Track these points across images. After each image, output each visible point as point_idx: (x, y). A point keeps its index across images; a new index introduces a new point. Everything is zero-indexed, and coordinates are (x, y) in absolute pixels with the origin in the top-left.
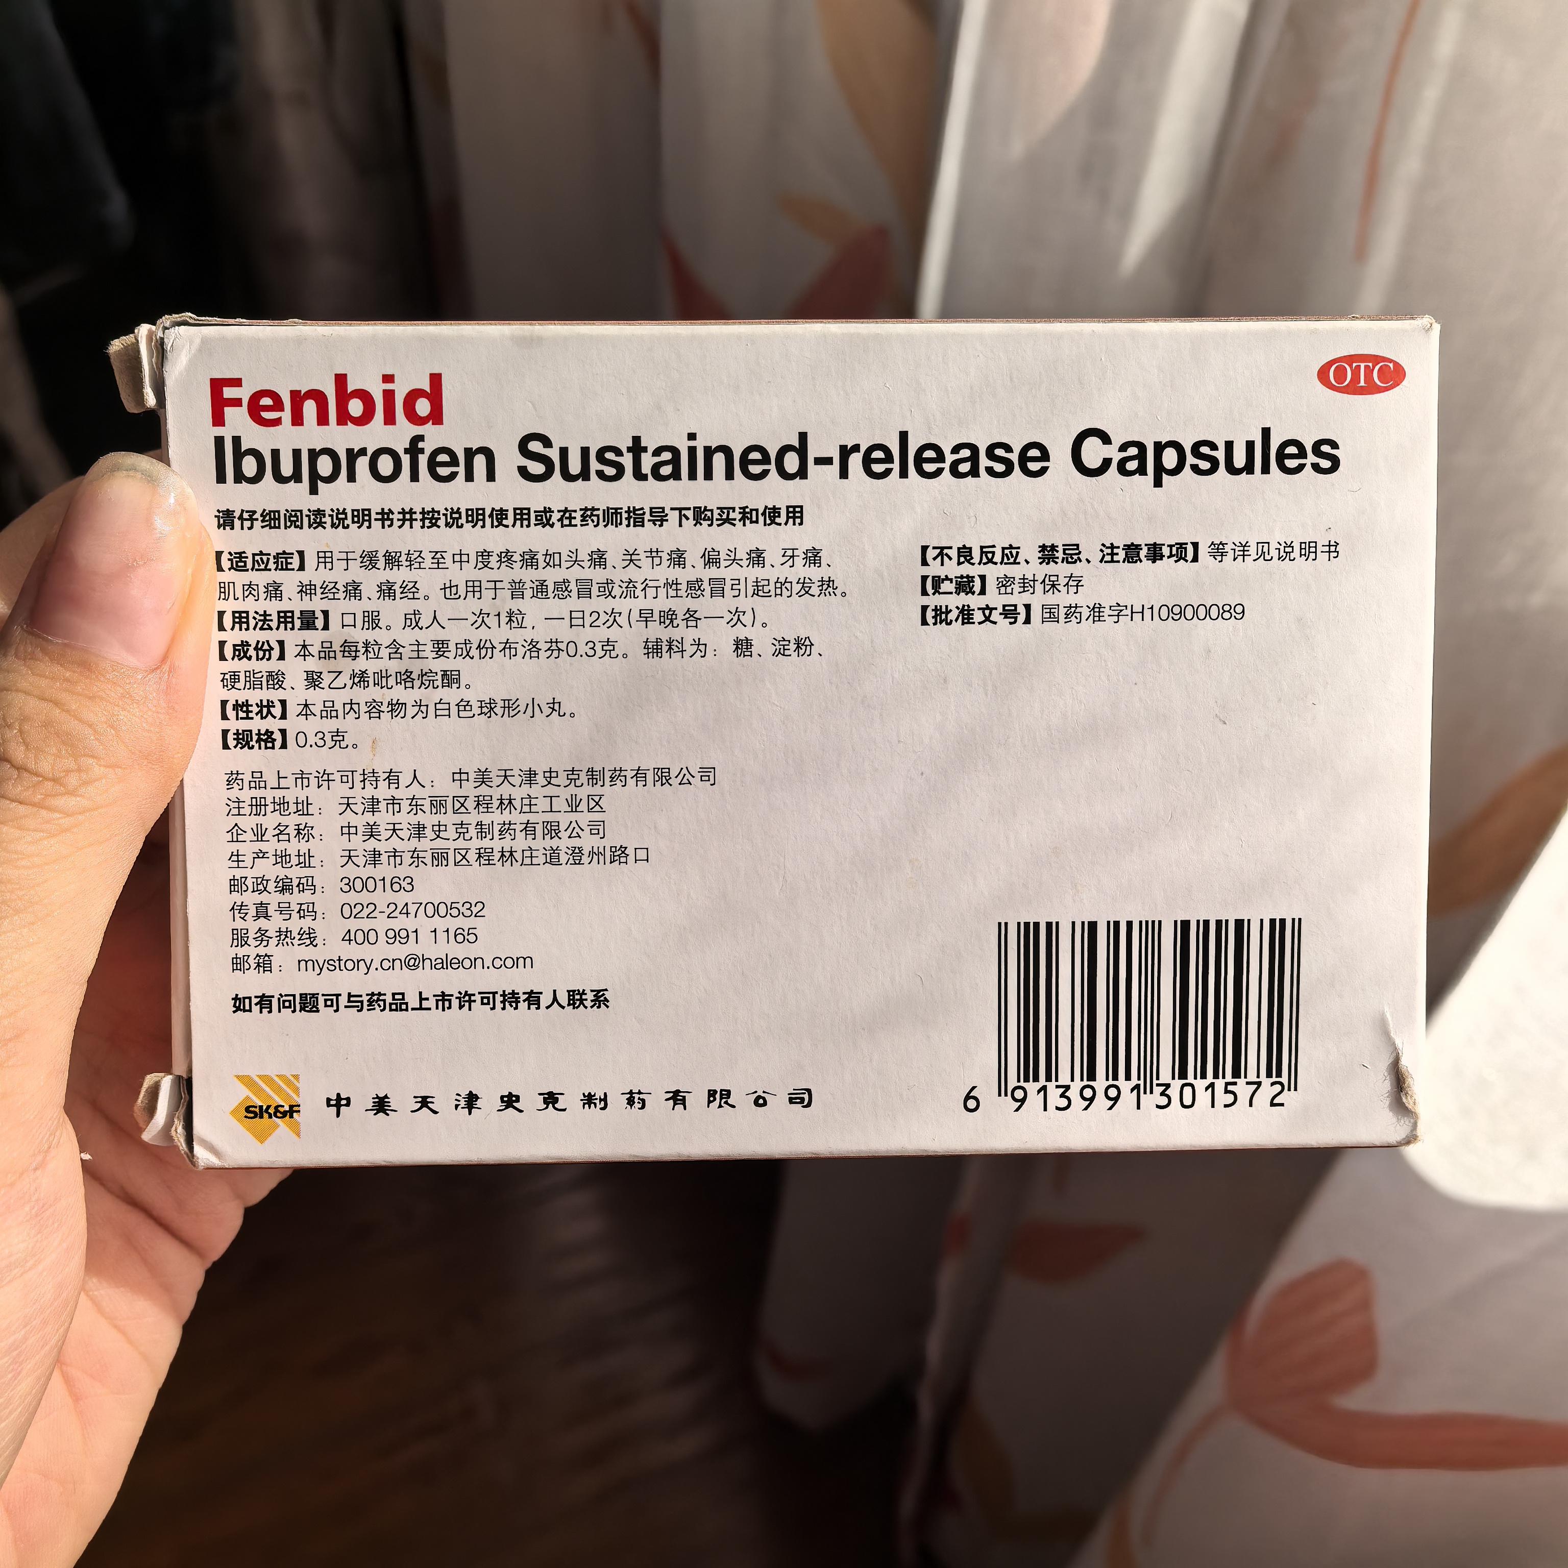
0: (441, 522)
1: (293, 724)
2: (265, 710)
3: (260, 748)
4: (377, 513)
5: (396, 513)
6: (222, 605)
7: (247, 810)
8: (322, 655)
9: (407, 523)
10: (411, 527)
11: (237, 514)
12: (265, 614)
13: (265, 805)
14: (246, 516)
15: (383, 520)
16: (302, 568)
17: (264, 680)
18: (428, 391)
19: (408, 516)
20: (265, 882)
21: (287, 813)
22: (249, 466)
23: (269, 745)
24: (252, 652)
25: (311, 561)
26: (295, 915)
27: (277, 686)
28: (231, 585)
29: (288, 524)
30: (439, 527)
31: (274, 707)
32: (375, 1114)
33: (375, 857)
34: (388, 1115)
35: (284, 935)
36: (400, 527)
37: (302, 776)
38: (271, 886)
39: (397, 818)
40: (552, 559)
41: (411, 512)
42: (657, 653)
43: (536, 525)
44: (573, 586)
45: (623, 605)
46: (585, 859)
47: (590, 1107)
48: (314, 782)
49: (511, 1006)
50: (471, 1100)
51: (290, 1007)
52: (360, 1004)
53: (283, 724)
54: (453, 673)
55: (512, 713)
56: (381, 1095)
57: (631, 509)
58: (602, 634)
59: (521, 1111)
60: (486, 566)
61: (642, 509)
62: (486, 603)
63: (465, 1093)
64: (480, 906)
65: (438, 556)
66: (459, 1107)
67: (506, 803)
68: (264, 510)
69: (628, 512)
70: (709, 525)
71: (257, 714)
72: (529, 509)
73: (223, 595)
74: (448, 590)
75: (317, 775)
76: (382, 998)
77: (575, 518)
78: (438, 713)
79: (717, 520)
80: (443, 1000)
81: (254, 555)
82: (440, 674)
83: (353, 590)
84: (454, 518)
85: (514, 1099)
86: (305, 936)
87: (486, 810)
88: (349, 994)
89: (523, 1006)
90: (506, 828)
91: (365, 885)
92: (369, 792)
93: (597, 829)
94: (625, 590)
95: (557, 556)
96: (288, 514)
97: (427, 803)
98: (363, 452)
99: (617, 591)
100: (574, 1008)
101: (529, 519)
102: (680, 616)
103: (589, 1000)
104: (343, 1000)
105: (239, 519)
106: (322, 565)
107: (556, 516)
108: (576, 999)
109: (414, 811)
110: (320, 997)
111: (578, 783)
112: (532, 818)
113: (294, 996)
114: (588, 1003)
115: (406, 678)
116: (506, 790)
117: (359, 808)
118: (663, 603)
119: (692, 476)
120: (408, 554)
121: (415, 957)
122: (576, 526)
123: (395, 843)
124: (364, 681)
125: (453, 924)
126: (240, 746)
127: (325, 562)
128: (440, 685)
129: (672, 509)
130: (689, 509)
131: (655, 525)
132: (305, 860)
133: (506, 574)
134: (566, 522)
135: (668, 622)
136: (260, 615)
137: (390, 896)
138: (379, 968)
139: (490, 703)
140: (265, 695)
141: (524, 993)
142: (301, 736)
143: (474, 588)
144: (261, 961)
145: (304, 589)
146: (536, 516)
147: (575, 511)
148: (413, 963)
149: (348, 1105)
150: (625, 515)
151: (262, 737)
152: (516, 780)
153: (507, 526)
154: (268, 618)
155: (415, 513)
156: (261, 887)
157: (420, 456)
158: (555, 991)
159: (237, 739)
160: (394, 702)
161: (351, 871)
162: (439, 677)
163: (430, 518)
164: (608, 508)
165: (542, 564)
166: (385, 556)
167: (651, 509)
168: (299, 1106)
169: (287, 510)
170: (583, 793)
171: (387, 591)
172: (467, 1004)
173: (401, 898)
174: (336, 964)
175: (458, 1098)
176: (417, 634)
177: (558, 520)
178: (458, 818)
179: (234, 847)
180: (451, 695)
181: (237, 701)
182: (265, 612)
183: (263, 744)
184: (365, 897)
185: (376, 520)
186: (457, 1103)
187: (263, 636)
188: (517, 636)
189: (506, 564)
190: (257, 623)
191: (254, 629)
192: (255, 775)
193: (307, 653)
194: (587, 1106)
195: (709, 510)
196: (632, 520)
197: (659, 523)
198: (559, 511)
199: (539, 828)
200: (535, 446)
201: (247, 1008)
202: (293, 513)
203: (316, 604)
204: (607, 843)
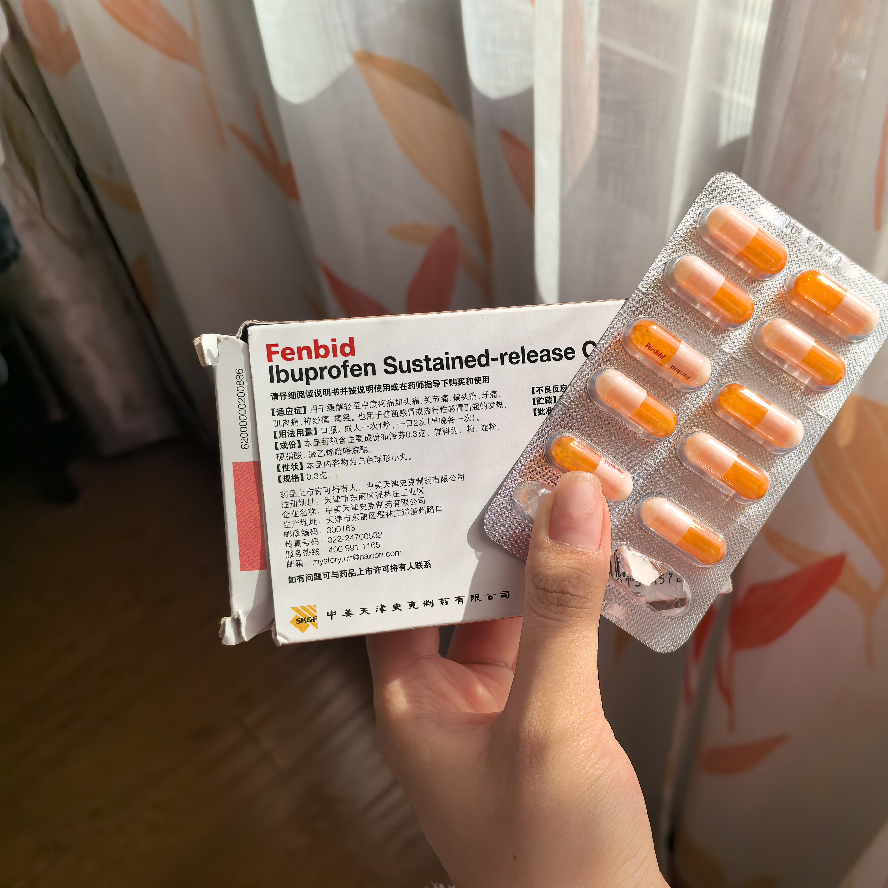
0: (357, 392)
1: (305, 471)
2: (294, 467)
3: (293, 481)
4: (333, 390)
5: (340, 389)
6: (275, 429)
7: (289, 505)
8: (315, 444)
9: (344, 393)
10: (346, 394)
11: (279, 394)
12: (292, 431)
13: (296, 503)
14: (282, 394)
15: (335, 392)
16: (305, 412)
17: (293, 456)
18: (349, 343)
19: (344, 390)
20: (298, 532)
21: (305, 505)
22: (283, 376)
23: (297, 480)
24: (288, 446)
25: (308, 410)
26: (310, 544)
27: (298, 458)
28: (278, 421)
29: (299, 396)
30: (356, 393)
31: (298, 465)
32: (346, 617)
33: (339, 518)
34: (351, 617)
35: (306, 551)
36: (341, 395)
37: (310, 490)
38: (300, 533)
39: (347, 503)
40: (399, 403)
41: (345, 389)
42: (439, 433)
43: (392, 390)
44: (407, 412)
45: (425, 417)
46: (418, 512)
47: (427, 606)
48: (314, 492)
49: (395, 570)
50: (382, 608)
51: (310, 579)
52: (337, 575)
53: (301, 472)
54: (365, 447)
55: (387, 460)
56: (348, 609)
57: (427, 382)
58: (419, 428)
59: (401, 610)
60: (374, 407)
61: (431, 381)
62: (375, 420)
63: (379, 605)
64: (380, 533)
65: (356, 404)
66: (378, 611)
67: (388, 494)
68: (289, 392)
69: (426, 383)
70: (455, 385)
71: (291, 469)
72: (389, 384)
73: (275, 425)
74: (361, 416)
75: (316, 490)
76: (345, 572)
77: (406, 386)
78: (360, 462)
79: (458, 383)
80: (369, 571)
81: (286, 409)
82: (360, 448)
83: (326, 419)
84: (361, 390)
85: (398, 606)
86: (314, 551)
87: (380, 497)
88: (333, 572)
89: (399, 570)
90: (388, 503)
91: (336, 530)
92: (336, 494)
93: (421, 500)
94: (426, 411)
95: (400, 401)
96: (299, 393)
97: (358, 496)
98: (326, 368)
99: (423, 412)
100: (418, 569)
101: (389, 388)
102: (447, 419)
103: (423, 565)
104: (331, 574)
105: (280, 396)
106: (313, 411)
107: (399, 386)
108: (418, 565)
109: (353, 500)
110: (322, 574)
111: (414, 484)
112: (397, 498)
113: (312, 574)
114: (423, 566)
115: (347, 450)
116: (387, 489)
117: (332, 501)
118: (440, 415)
119: (448, 368)
120: (345, 404)
121: (357, 555)
122: (406, 389)
123: (347, 512)
124: (331, 453)
125: (370, 541)
126: (285, 481)
127: (314, 410)
128: (360, 452)
129: (441, 380)
130: (448, 380)
131: (436, 387)
132: (313, 522)
133: (382, 409)
134: (403, 388)
135: (443, 422)
136: (290, 431)
137: (346, 533)
138: (344, 561)
139: (379, 457)
140: (294, 461)
141: (399, 565)
142: (309, 475)
143: (370, 414)
144: (298, 562)
145: (306, 420)
146: (392, 387)
147: (406, 384)
148: (357, 557)
149: (335, 614)
150: (424, 384)
151: (294, 477)
152: (391, 485)
153: (381, 391)
154: (293, 432)
155: (347, 389)
156: (296, 534)
157: (347, 368)
158: (410, 563)
159: (284, 479)
160: (343, 460)
161: (331, 525)
162: (360, 449)
163: (353, 391)
164: (418, 382)
165: (395, 404)
166: (336, 406)
167: (434, 381)
168: (316, 617)
169: (298, 392)
170: (415, 488)
171: (338, 418)
172: (378, 571)
173: (350, 533)
174: (327, 561)
175: (377, 607)
176: (350, 434)
177: (400, 388)
178: (370, 501)
179: (285, 520)
180: (365, 455)
181: (283, 464)
182: (292, 430)
183: (294, 480)
184: (337, 534)
185: (332, 392)
186: (377, 609)
187: (292, 439)
188: (388, 431)
189: (382, 405)
190: (289, 434)
191: (288, 437)
192: (292, 492)
193: (309, 444)
194: (426, 606)
195: (455, 380)
196: (427, 386)
197: (437, 386)
198: (400, 384)
199: (400, 502)
200: (390, 361)
201: (294, 581)
202: (301, 392)
203: (312, 426)
204: (426, 505)
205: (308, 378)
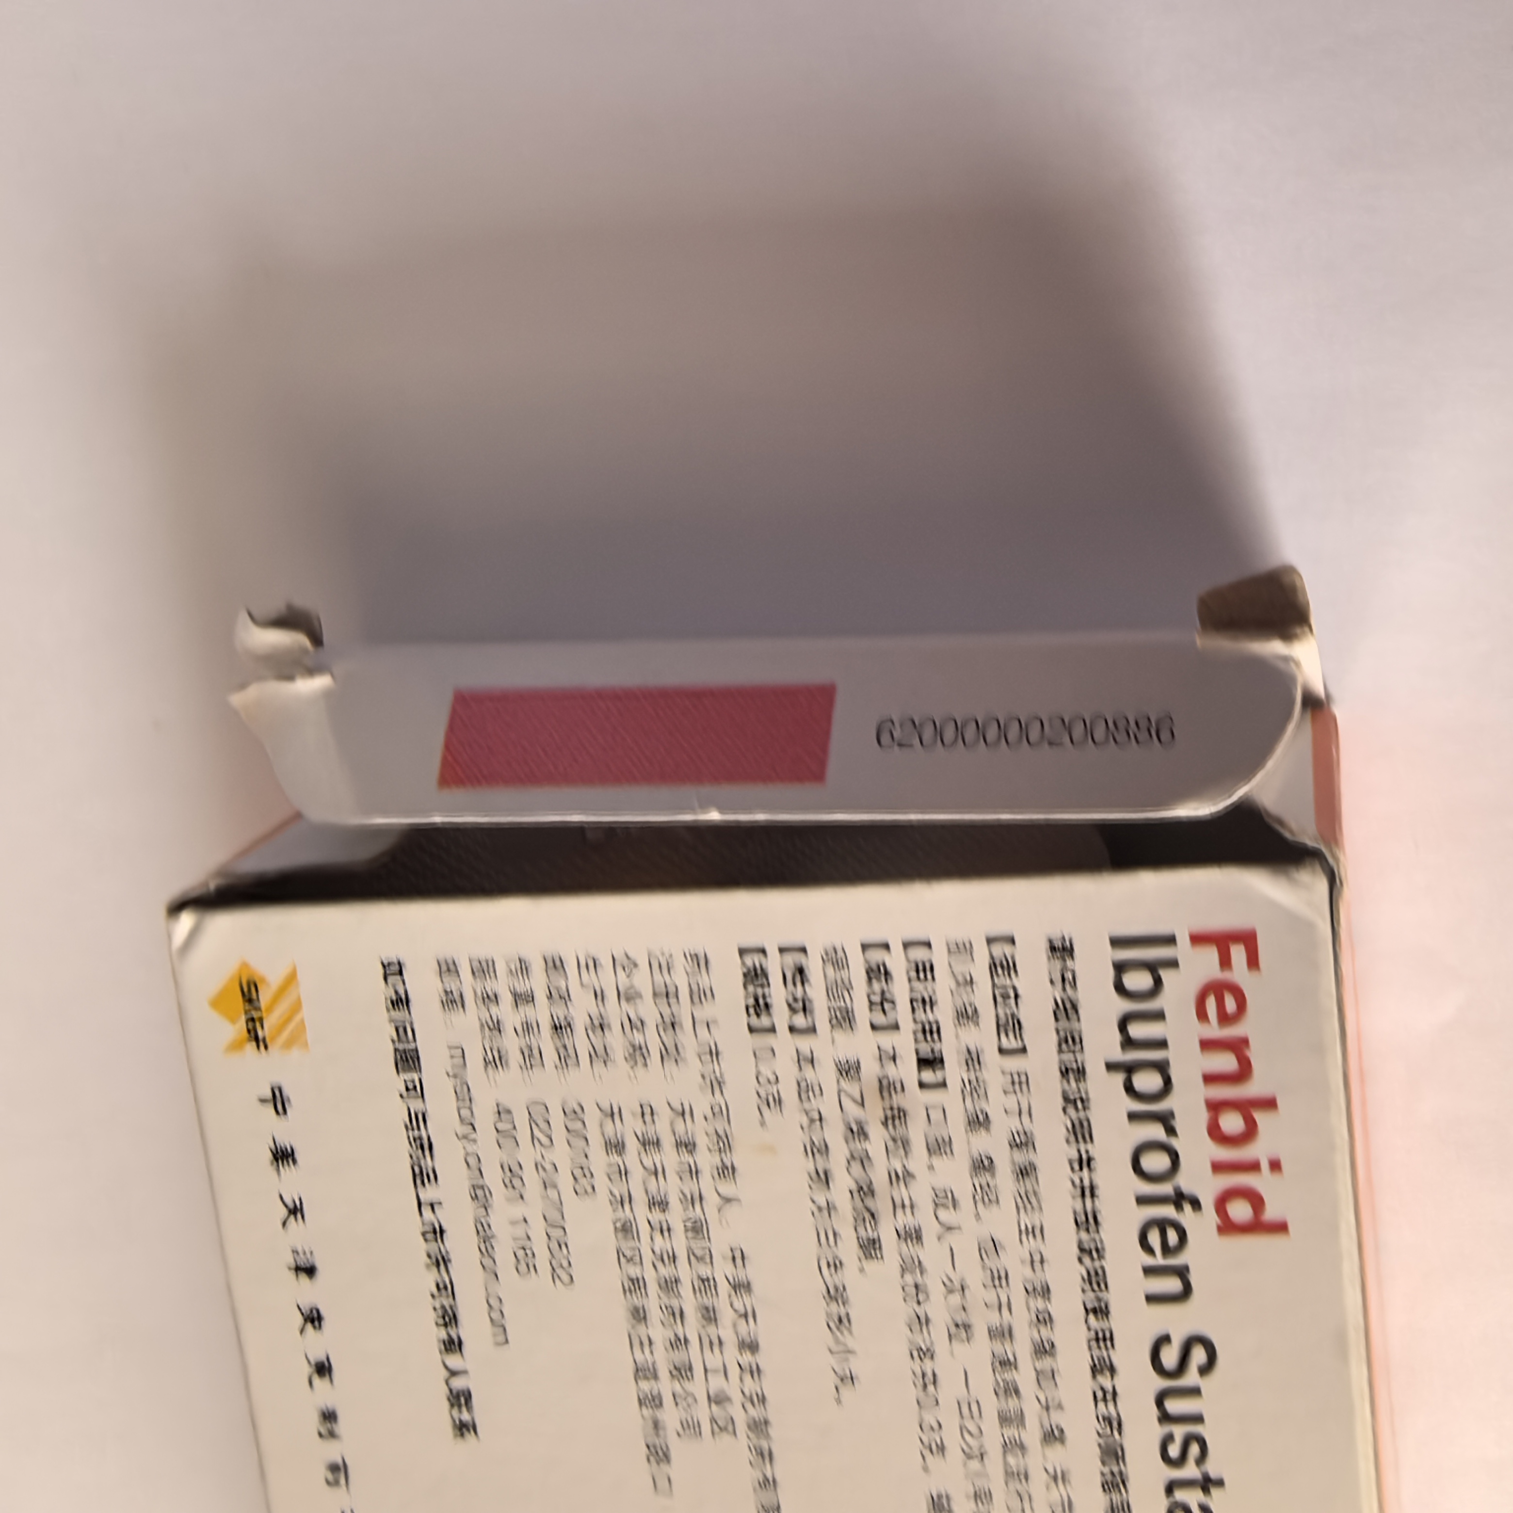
0: (1083, 1236)
1: (783, 1041)
2: (799, 1005)
3: (746, 997)
4: (1087, 1151)
5: (1091, 1178)
6: (939, 947)
7: (658, 979)
9: (1078, 1192)
10: (1073, 1194)
11: (1069, 965)
12: (933, 1004)
13: (668, 1003)
14: (1068, 976)
15: (1079, 1159)
16: (1003, 1052)
17: (841, 1004)
18: (1263, 1218)
19: (1087, 1192)
20: (563, 1003)
21: (661, 1032)
22: (1138, 981)
23: (752, 1011)
24: (878, 987)
25: (1014, 1064)
26: (523, 1043)
27: (834, 1021)
28: (969, 957)
29: (1063, 1034)
30: (1077, 1232)
31: (805, 1017)
32: (269, 1146)
33: (616, 1146)
34: (272, 1161)
35: (495, 1027)
36: (1072, 1182)
37: (715, 1053)
38: (559, 1012)
39: (672, 1177)
40: (1045, 1377)
41: (1094, 1197)
43: (1092, 1357)
44: (1013, 1404)
45: (994, 1466)
47: (319, 1418)
48: (708, 1069)
49: (440, 1318)
50: (307, 1270)
51: (397, 1035)
52: (415, 1127)
54: (879, 1252)
55: (832, 1326)
58: (952, 1440)
59: (302, 1334)
60: (1029, 1292)
62: (979, 1294)
63: (314, 1261)
66: (295, 1254)
67: (709, 1315)
68: (1078, 1001)
71: (792, 993)
72: (1112, 1347)
73: (954, 946)
75: (718, 1074)
76: (427, 1154)
77: (1106, 1406)
78: (822, 1231)
80: (435, 1232)
81: (1014, 986)
82: (875, 1234)
83: (978, 1122)
84: (1090, 1252)
85: (317, 1323)
86: (496, 1056)
87: (698, 1290)
88: (426, 1113)
89: (441, 1332)
90: (675, 1314)
91: (576, 1133)
92: (703, 1142)
94: (1015, 1469)
95: (1052, 1383)
96: (1075, 1033)
97: (698, 1215)
98: (1171, 1132)
99: (1012, 1459)
100: (447, 1400)
101: (1098, 1347)
103: (460, 1415)
104: (416, 1105)
105: (1064, 967)
106: (1008, 1079)
107: (1106, 1382)
108: (460, 1399)
109: (683, 1198)
110: (417, 1074)
111: (748, 1407)
112: (694, 1347)
113: (413, 1040)
114: (457, 1414)
117: (679, 1127)
120: (1035, 1193)
121: (488, 1198)
122: (1096, 1408)
123: (638, 1174)
124: (854, 1136)
125: (540, 1246)
126: (746, 971)
127: (1014, 1083)
128: (859, 1235)
133: (1019, 1319)
134: (1100, 1396)
136: (931, 998)
137: (565, 1167)
138: (466, 1152)
139: (843, 1299)
140: (820, 1005)
142: (769, 1055)
143: (1000, 1278)
144: (456, 997)
145: (973, 1056)
146: (1104, 1357)
147: (1116, 1407)
148: (480, 1197)
149: (277, 1113)
151: (762, 1001)
152: (742, 1328)
154: (929, 1007)
155: (1093, 1204)
157: (1173, 1208)
158: (466, 1372)
159: (755, 968)
160: (830, 1176)
161: (592, 1117)
162: (870, 1233)
163: (1088, 1222)
164: (1124, 1449)
165: (1039, 1363)
166: (1030, 1162)
168: (266, 1049)
170: (735, 1411)
171: (983, 1165)
172: (434, 1263)
173: (565, 1181)
175: (307, 1252)
176: (926, 1206)
177: (1101, 1386)
180: (848, 1248)
181: (807, 967)
182: (936, 1003)
183: (753, 1001)
185: (1079, 1150)
186: (301, 1253)
187: (902, 1001)
188: (938, 1334)
190: (919, 993)
191: (911, 989)
192: (709, 992)
193: (884, 1061)
194: (321, 1414)
198: (1113, 1386)
199: (681, 1355)
200: (1199, 1355)
203: (954, 1072)
204: (672, 1440)
205: (1129, 1069)
